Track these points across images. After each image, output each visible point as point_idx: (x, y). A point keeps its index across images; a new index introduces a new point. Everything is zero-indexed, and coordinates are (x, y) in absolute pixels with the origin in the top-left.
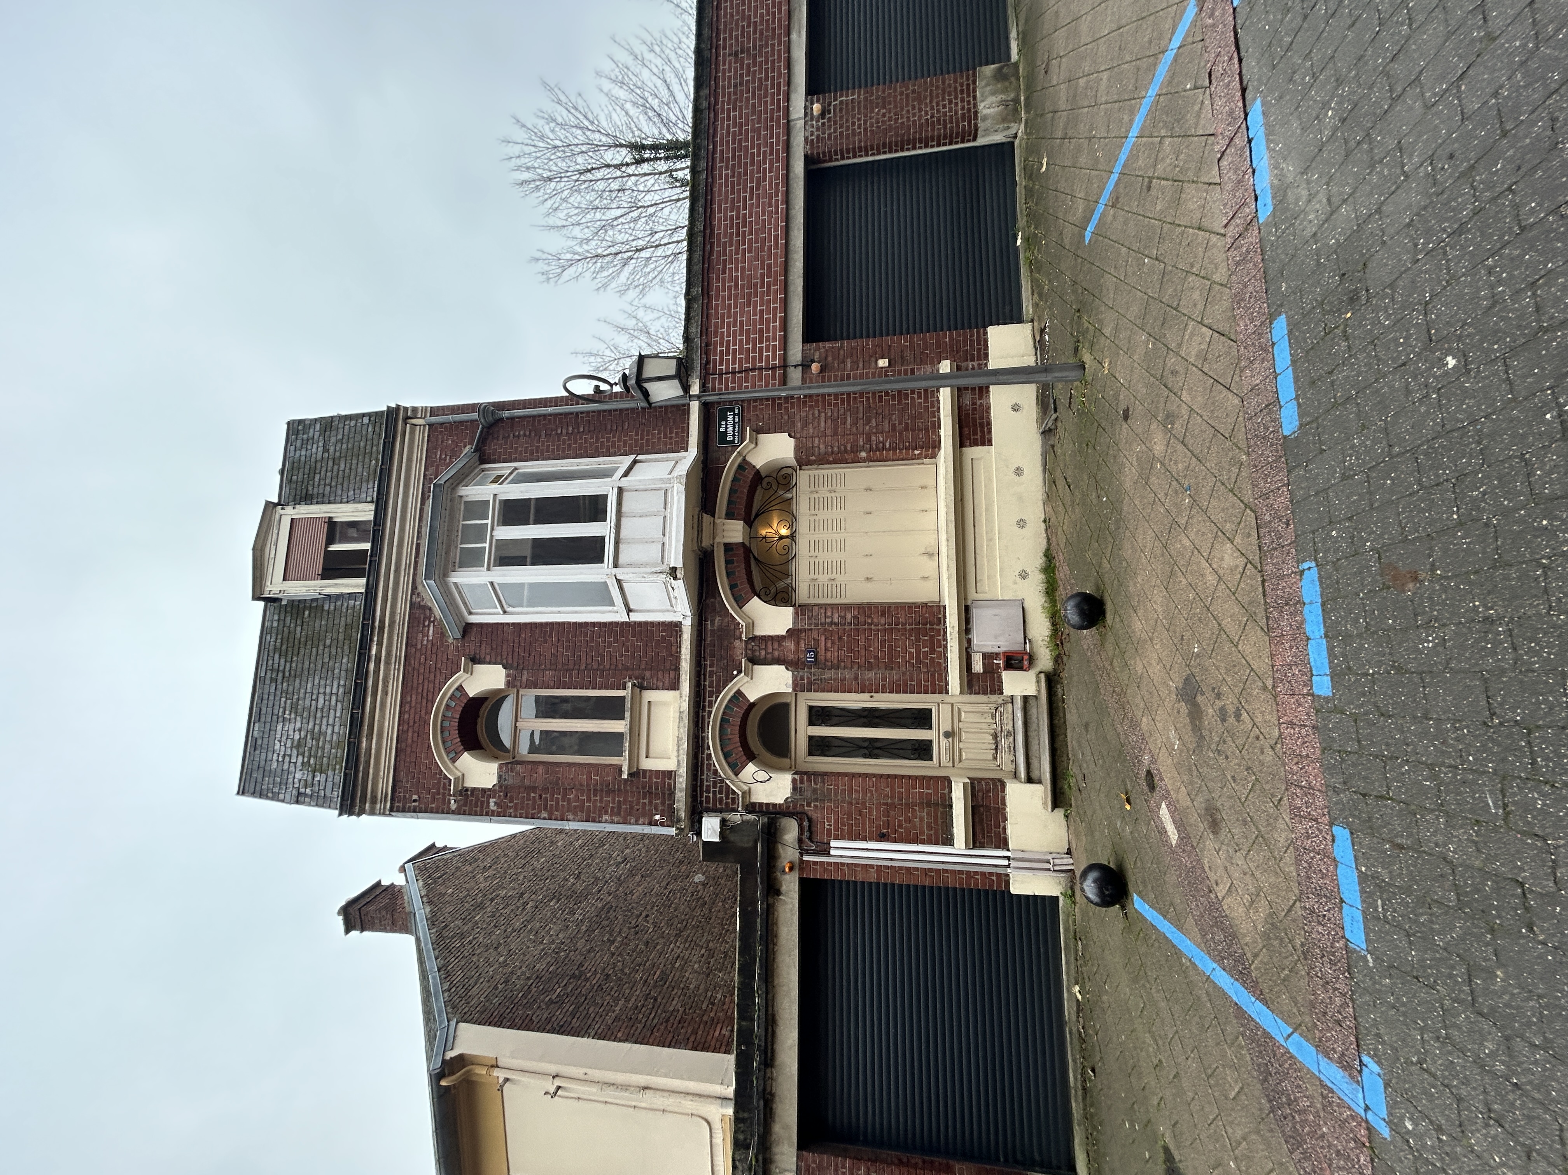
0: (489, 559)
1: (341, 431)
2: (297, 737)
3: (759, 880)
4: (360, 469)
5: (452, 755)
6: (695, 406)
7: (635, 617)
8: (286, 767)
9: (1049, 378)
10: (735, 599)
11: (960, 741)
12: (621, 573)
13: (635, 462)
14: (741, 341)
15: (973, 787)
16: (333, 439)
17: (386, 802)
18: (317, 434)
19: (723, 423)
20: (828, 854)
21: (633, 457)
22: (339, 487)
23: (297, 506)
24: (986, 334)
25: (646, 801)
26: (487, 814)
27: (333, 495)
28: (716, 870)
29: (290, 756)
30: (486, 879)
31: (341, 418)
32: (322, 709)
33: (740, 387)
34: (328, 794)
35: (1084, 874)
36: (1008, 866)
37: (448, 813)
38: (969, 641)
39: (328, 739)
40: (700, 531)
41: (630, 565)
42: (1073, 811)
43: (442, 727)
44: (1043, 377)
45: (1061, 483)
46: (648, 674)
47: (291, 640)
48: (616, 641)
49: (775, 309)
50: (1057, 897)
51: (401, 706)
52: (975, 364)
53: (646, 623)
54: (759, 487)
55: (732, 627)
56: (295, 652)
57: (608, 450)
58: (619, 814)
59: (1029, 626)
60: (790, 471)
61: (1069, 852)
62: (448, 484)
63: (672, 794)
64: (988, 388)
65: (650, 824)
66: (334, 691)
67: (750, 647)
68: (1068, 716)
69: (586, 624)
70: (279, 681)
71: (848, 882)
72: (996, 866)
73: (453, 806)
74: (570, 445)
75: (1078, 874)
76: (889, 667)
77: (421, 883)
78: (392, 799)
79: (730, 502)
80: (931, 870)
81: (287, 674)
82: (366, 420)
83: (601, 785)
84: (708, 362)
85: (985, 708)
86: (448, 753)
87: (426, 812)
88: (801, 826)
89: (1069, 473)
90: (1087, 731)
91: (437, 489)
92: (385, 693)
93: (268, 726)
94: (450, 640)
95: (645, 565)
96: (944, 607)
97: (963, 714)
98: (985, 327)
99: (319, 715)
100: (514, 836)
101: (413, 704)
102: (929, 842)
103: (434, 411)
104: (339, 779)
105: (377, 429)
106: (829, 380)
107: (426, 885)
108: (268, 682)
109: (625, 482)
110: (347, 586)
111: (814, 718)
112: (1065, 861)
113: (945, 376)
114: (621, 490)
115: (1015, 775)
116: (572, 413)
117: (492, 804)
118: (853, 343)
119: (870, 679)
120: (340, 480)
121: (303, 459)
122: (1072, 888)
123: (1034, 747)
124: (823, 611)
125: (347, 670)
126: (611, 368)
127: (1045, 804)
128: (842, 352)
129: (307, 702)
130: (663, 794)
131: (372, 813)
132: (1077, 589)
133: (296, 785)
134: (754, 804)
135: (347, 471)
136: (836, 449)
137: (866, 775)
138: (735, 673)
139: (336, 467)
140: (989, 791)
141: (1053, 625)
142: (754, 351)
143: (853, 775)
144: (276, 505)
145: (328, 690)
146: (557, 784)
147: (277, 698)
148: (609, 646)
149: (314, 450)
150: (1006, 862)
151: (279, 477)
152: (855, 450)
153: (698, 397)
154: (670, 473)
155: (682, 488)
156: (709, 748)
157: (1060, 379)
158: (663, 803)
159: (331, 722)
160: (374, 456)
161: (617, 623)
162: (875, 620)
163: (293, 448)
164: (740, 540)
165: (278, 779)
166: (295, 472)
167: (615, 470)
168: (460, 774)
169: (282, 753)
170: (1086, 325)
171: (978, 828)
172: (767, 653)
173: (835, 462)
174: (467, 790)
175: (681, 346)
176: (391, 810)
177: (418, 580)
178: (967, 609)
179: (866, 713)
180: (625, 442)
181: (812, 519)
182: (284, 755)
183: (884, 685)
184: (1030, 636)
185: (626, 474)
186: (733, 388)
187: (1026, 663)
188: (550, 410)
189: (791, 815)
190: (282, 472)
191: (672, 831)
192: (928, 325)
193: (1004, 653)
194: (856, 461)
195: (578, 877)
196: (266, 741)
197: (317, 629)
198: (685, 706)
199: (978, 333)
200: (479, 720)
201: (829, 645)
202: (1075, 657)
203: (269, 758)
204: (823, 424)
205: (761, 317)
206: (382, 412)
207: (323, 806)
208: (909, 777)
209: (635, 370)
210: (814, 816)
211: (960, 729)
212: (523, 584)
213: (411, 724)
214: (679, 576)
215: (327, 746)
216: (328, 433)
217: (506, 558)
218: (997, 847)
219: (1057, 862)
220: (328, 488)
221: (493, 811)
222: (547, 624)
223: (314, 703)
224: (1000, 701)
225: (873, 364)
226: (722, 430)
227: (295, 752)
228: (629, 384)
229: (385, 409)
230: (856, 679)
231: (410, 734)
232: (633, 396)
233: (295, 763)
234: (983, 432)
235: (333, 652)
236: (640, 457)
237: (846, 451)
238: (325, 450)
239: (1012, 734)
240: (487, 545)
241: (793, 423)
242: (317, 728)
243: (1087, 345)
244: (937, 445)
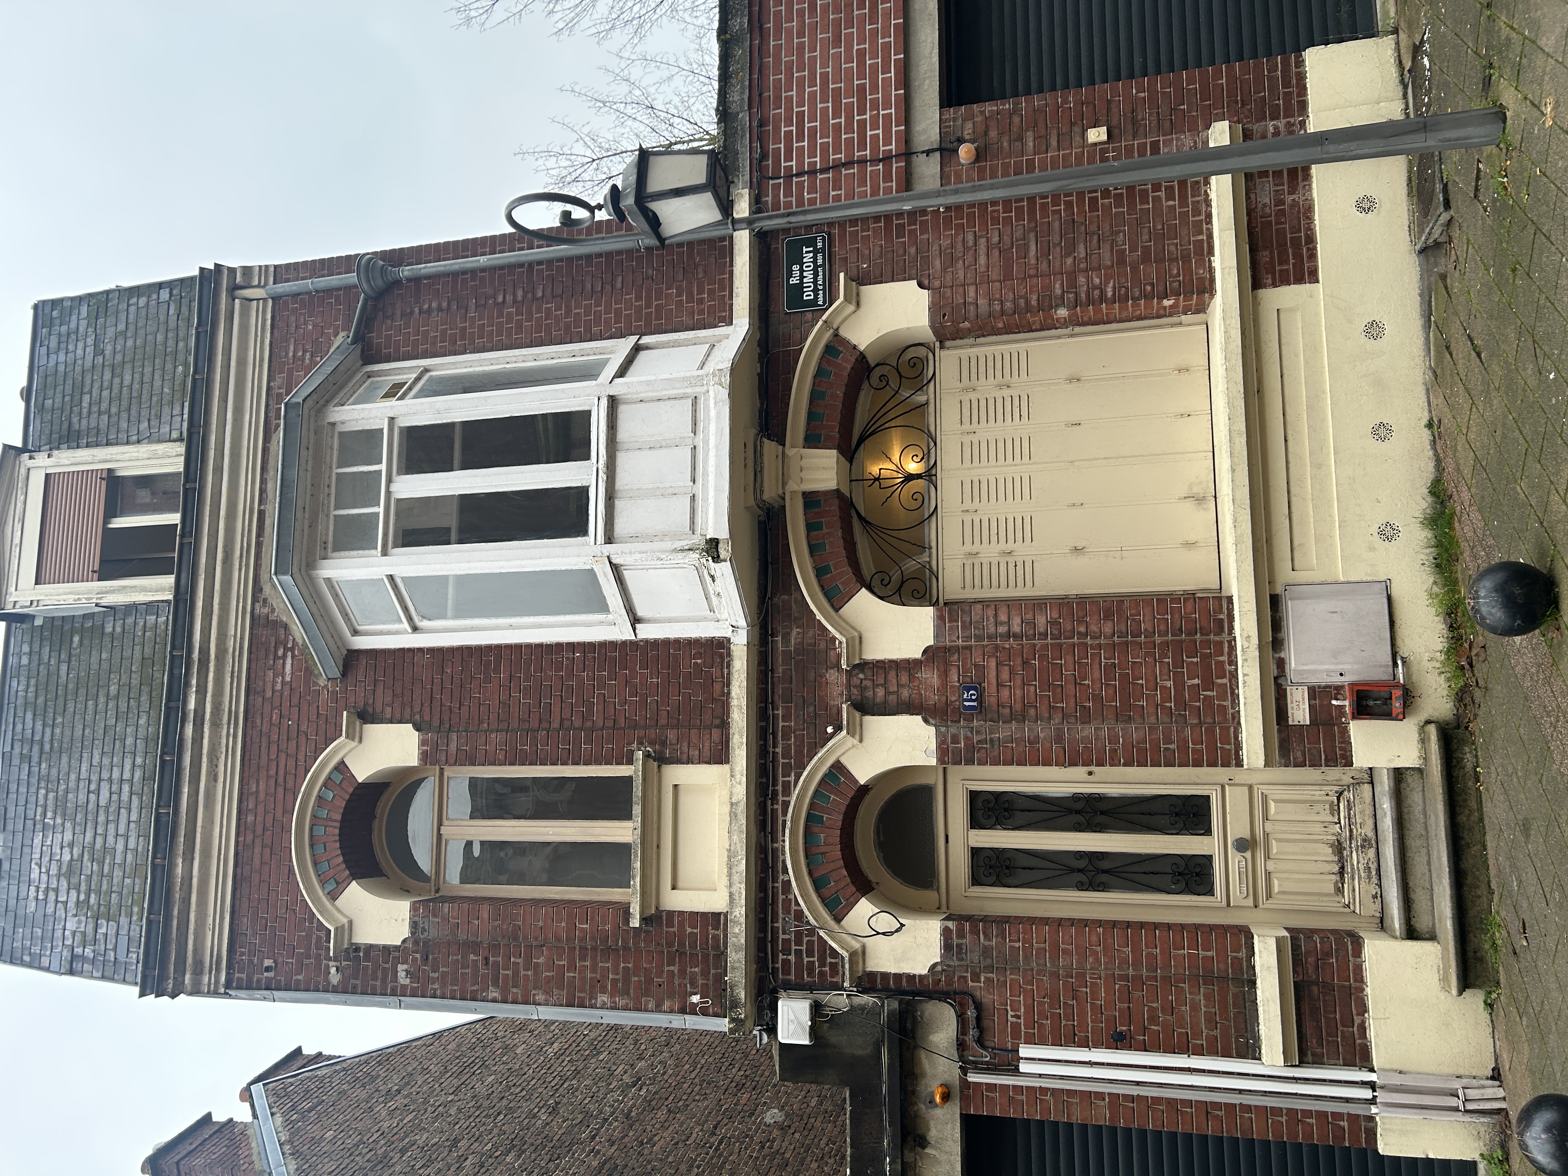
0: (386, 534)
1: (123, 316)
2: (67, 857)
3: (885, 1116)
4: (157, 383)
5: (331, 886)
6: (742, 240)
7: (646, 632)
8: (50, 910)
9: (1431, 143)
10: (826, 595)
11: (1267, 857)
12: (618, 552)
13: (637, 349)
14: (825, 111)
15: (1295, 947)
16: (111, 332)
17: (218, 970)
18: (83, 323)
19: (795, 268)
20: (1016, 1071)
21: (633, 339)
22: (124, 415)
23: (55, 453)
24: (1300, 63)
25: (675, 968)
26: (394, 993)
27: (113, 430)
28: (805, 1101)
29: (57, 891)
30: (391, 1113)
31: (121, 292)
32: (107, 807)
33: (825, 198)
34: (122, 958)
35: (1527, 1115)
36: (1373, 1101)
37: (326, 991)
38: (1281, 664)
39: (118, 860)
40: (758, 472)
41: (634, 538)
42: (1503, 995)
43: (311, 836)
44: (1418, 142)
45: (1461, 348)
46: (671, 735)
47: (52, 688)
48: (613, 676)
49: (887, 47)
50: (1474, 1163)
51: (240, 801)
52: (1281, 124)
53: (667, 642)
54: (865, 385)
55: (823, 645)
56: (60, 709)
57: (588, 329)
58: (626, 992)
59: (1403, 632)
60: (922, 351)
61: (1496, 1075)
62: (309, 402)
63: (721, 955)
64: (1306, 170)
65: (683, 1011)
66: (127, 775)
67: (855, 681)
68: (1487, 807)
69: (559, 646)
70: (35, 759)
71: (1056, 1124)
72: (1347, 1100)
73: (335, 977)
74: (519, 324)
75: (1514, 1115)
76: (1123, 715)
77: (279, 1119)
78: (229, 966)
79: (811, 416)
80: (1216, 1105)
81: (47, 747)
82: (165, 295)
83: (593, 938)
84: (764, 156)
85: (1317, 794)
86: (323, 884)
87: (287, 989)
88: (961, 1018)
89: (1478, 329)
90: (1527, 836)
91: (292, 414)
92: (213, 777)
93: (19, 836)
94: (322, 682)
95: (663, 536)
96: (1230, 599)
97: (1272, 805)
98: (1299, 50)
99: (102, 818)
100: (438, 1035)
101: (262, 796)
102: (1212, 1051)
103: (282, 272)
104: (138, 930)
105: (185, 310)
106: (993, 176)
107: (288, 1123)
108: (16, 761)
109: (620, 387)
110: (143, 589)
111: (980, 814)
112: (1489, 1093)
113: (1221, 153)
114: (613, 402)
115: (1382, 924)
116: (521, 265)
117: (401, 974)
118: (1037, 101)
119: (1086, 740)
120: (125, 403)
121: (61, 368)
122: (1504, 1146)
123: (1418, 867)
124: (990, 612)
125: (146, 739)
126: (586, 176)
127: (1444, 980)
128: (1016, 120)
129: (82, 797)
130: (706, 957)
131: (196, 991)
132: (1498, 557)
133: (68, 942)
134: (872, 975)
135: (136, 386)
136: (1009, 305)
137: (1085, 923)
138: (830, 730)
139: (117, 380)
140: (1329, 954)
141: (1451, 627)
142: (849, 129)
143: (1060, 923)
144: (19, 451)
145: (116, 774)
146: (516, 938)
147: (33, 789)
148: (602, 686)
149: (80, 352)
150: (1367, 1094)
151: (22, 405)
152: (1047, 304)
153: (748, 222)
154: (702, 366)
155: (724, 393)
156: (785, 871)
157: (1455, 143)
158: (705, 973)
159: (121, 831)
160: (181, 357)
161: (613, 645)
162: (1094, 628)
163: (44, 350)
164: (832, 485)
165: (38, 932)
166: (50, 393)
167: (604, 363)
168: (345, 921)
169: (43, 886)
170: (1505, 31)
171: (1309, 1025)
172: (887, 693)
173: (1008, 331)
174: (357, 948)
175: (713, 130)
176: (228, 985)
177: (264, 577)
178: (1275, 601)
179: (1079, 806)
180: (618, 313)
181: (967, 440)
182: (47, 889)
183: (1113, 751)
184: (1404, 650)
185: (622, 372)
186: (812, 201)
187: (1397, 705)
188: (483, 260)
189: (943, 996)
190: (26, 394)
191: (723, 1025)
192: (1185, 55)
193: (1352, 685)
194: (1049, 325)
195: (554, 1111)
196: (16, 862)
197: (95, 666)
198: (740, 792)
199: (1286, 64)
200: (376, 824)
201: (1005, 675)
202: (1498, 690)
203: (23, 894)
204: (982, 260)
205: (861, 63)
206: (192, 279)
207: (112, 979)
208: (1169, 926)
209: (633, 178)
210: (987, 998)
211: (1266, 835)
212: (446, 577)
213: (259, 831)
214: (723, 554)
215: (118, 873)
216: (101, 320)
217: (414, 531)
218: (1349, 1064)
219: (1472, 1094)
220: (105, 418)
221: (404, 987)
222: (489, 648)
223: (93, 797)
224: (1347, 780)
225: (1077, 139)
226: (794, 281)
227: (64, 884)
228: (623, 205)
229: (196, 272)
230: (1059, 739)
231: (257, 850)
232: (630, 228)
233: (66, 903)
234: (1298, 256)
235: (123, 707)
236: (646, 340)
237: (1028, 308)
238: (98, 351)
239: (1374, 842)
240: (381, 510)
241: (926, 261)
242: (99, 840)
243: (1507, 72)
244: (1207, 287)
